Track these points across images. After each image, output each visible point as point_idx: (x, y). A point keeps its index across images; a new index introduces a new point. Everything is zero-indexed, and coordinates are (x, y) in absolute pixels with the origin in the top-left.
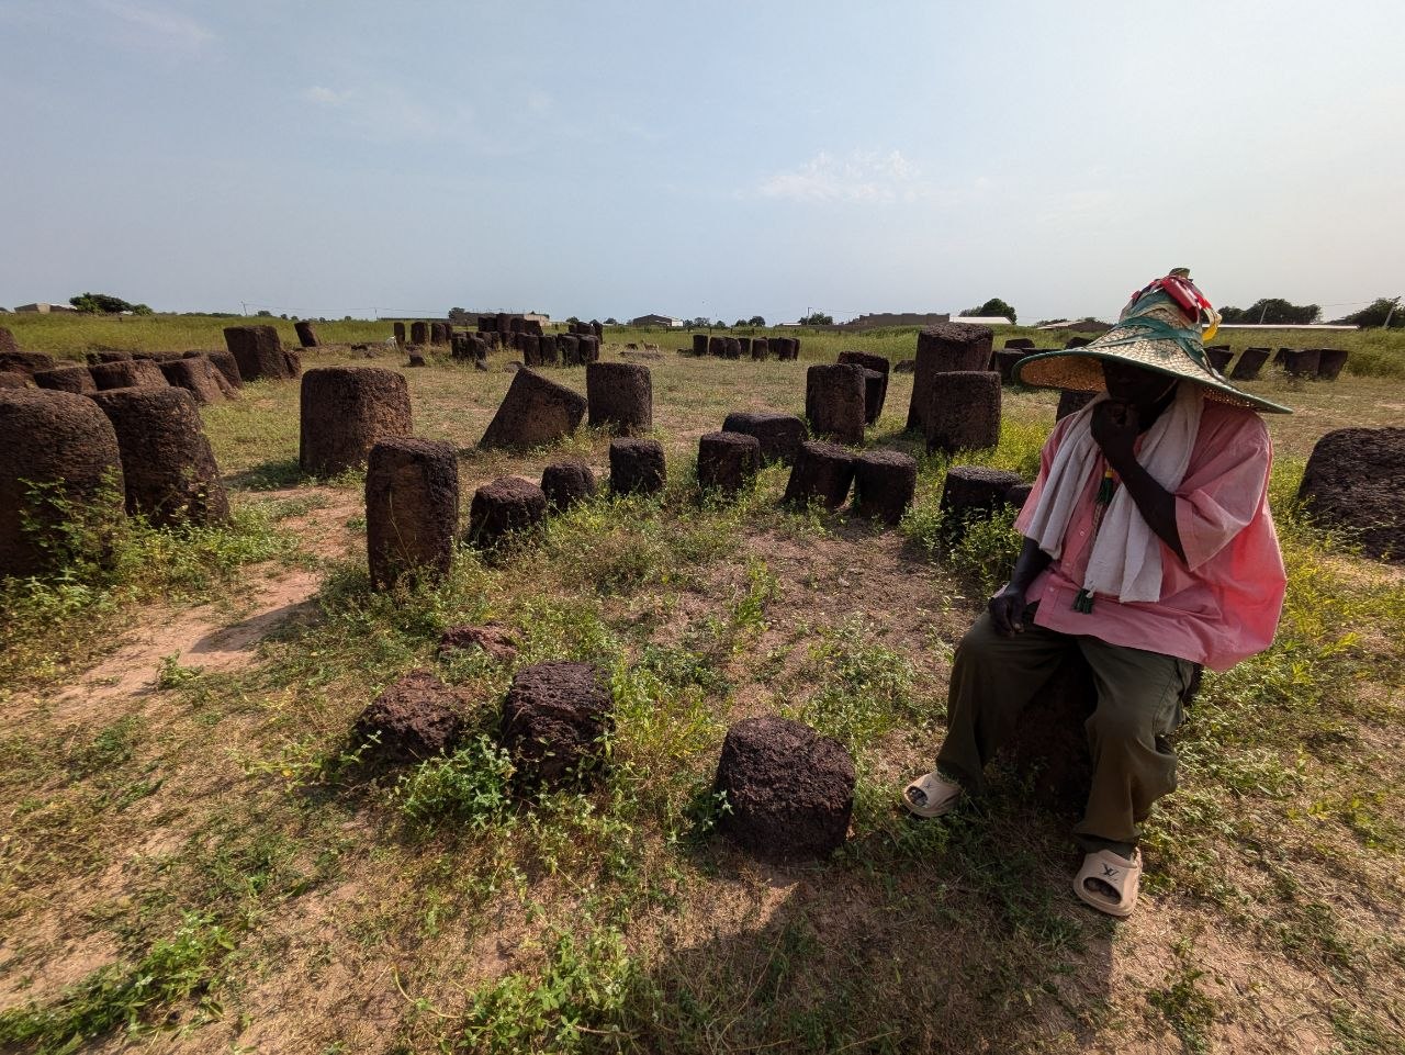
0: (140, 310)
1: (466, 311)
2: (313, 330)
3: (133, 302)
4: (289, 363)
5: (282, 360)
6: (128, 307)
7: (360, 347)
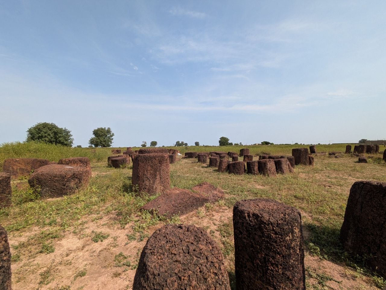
0: (272, 144)
1: (368, 140)
2: (315, 148)
3: (271, 143)
4: (310, 160)
5: (308, 160)
6: (270, 143)
7: (333, 154)
